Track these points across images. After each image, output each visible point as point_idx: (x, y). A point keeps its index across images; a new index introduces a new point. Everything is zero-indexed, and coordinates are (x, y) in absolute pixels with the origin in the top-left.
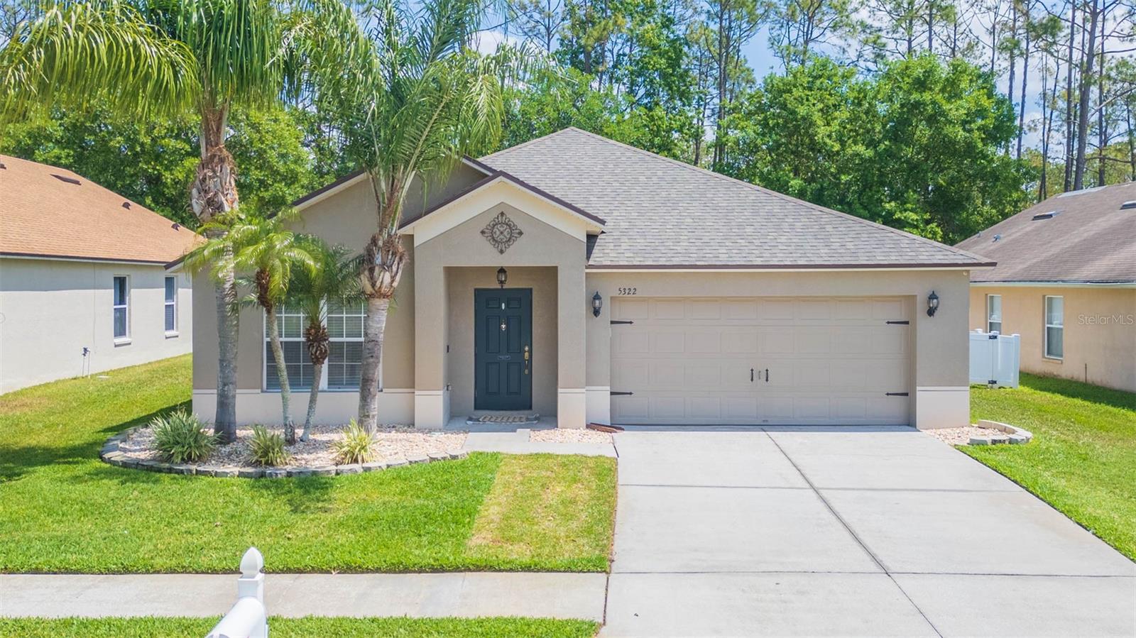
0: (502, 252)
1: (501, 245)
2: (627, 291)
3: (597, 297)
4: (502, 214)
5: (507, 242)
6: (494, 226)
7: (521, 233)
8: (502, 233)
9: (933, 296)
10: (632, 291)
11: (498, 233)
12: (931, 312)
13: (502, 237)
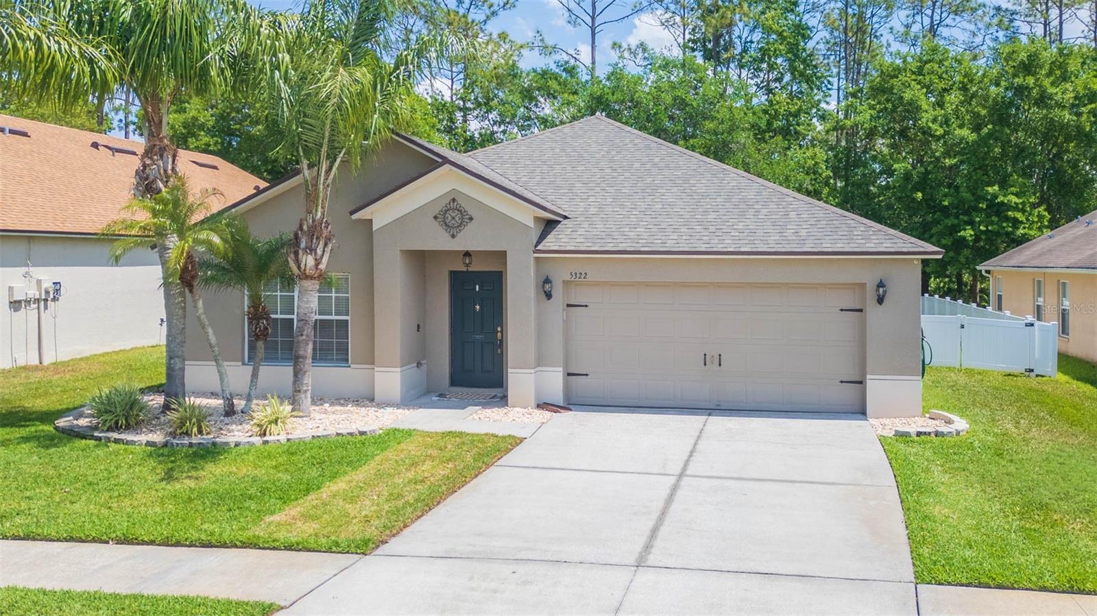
0: (453, 236)
1: (453, 229)
2: (578, 275)
3: (547, 281)
4: (454, 200)
5: (458, 226)
6: (446, 211)
7: (471, 219)
8: (453, 218)
9: (881, 285)
10: (583, 276)
11: (450, 218)
12: (880, 300)
13: (453, 222)
